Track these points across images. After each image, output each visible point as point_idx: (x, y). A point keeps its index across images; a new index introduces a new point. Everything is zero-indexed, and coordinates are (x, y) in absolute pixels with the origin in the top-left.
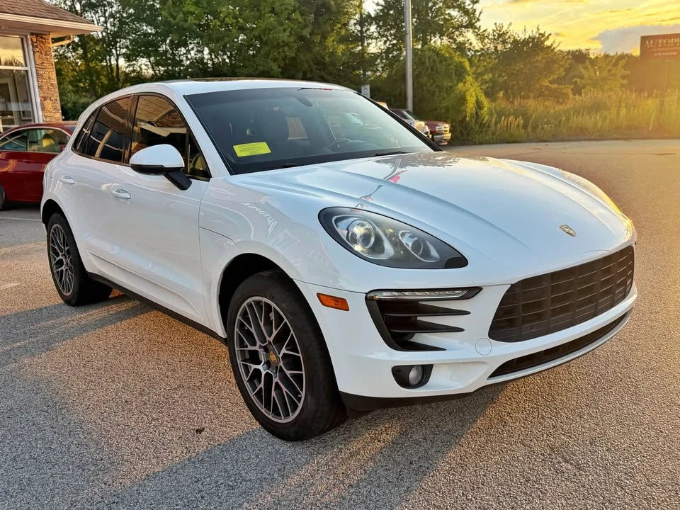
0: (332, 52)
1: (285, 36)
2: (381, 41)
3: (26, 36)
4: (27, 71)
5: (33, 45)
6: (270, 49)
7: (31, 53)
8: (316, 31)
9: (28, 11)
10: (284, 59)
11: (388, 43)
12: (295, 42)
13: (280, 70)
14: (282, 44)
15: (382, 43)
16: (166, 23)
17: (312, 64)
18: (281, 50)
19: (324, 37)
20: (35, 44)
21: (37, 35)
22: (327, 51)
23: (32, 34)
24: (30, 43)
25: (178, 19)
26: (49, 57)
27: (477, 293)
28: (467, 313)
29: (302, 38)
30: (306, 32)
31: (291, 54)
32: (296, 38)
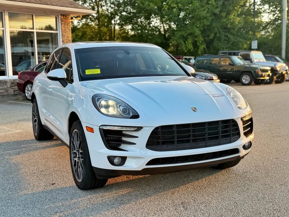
0: (232, 22)
1: (204, 13)
2: (271, 14)
3: (58, 16)
4: (57, 33)
5: (61, 20)
6: (195, 20)
7: (60, 24)
8: (224, 10)
9: (59, 4)
10: (203, 26)
11: (276, 15)
12: (210, 16)
13: (200, 32)
14: (202, 18)
15: (272, 15)
16: (139, 7)
17: (220, 29)
18: (202, 21)
19: (228, 13)
20: (62, 20)
21: (64, 15)
22: (229, 21)
23: (61, 15)
24: (60, 19)
25: (145, 5)
26: (68, 26)
27: (141, 129)
28: (137, 137)
29: (215, 14)
30: (217, 11)
31: (207, 23)
32: (211, 14)
